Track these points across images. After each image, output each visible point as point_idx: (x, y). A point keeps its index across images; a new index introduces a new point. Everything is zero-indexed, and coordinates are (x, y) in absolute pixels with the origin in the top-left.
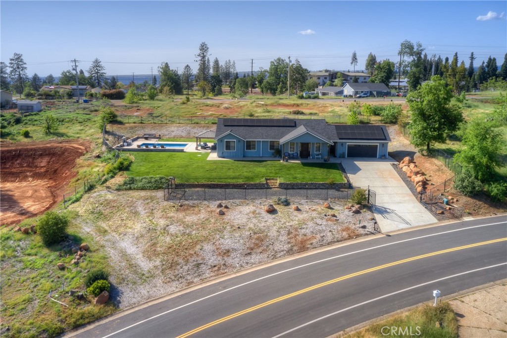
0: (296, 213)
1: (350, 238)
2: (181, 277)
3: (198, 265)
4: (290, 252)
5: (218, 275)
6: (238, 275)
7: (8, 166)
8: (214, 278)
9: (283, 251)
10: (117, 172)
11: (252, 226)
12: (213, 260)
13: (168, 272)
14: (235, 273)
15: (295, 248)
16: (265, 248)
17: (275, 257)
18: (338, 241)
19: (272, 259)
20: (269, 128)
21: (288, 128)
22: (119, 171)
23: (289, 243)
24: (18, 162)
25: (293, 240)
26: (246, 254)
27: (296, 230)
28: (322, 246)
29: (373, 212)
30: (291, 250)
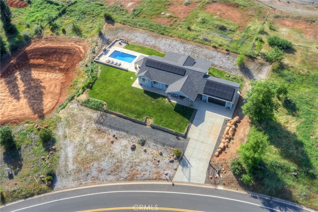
0: (143, 153)
1: (156, 179)
2: (79, 179)
3: (88, 175)
4: (126, 179)
5: (92, 183)
6: (100, 185)
7: (50, 59)
8: (90, 184)
9: (123, 177)
10: (86, 89)
11: (119, 156)
12: (94, 173)
13: (76, 174)
14: (99, 184)
15: (129, 178)
16: (117, 173)
17: (118, 180)
18: (150, 180)
19: (117, 181)
20: (168, 73)
21: (179, 76)
22: (87, 88)
23: (128, 173)
24: (55, 56)
25: (130, 172)
26: (108, 174)
27: (136, 165)
28: (141, 180)
29: (180, 164)
30: (127, 178)
